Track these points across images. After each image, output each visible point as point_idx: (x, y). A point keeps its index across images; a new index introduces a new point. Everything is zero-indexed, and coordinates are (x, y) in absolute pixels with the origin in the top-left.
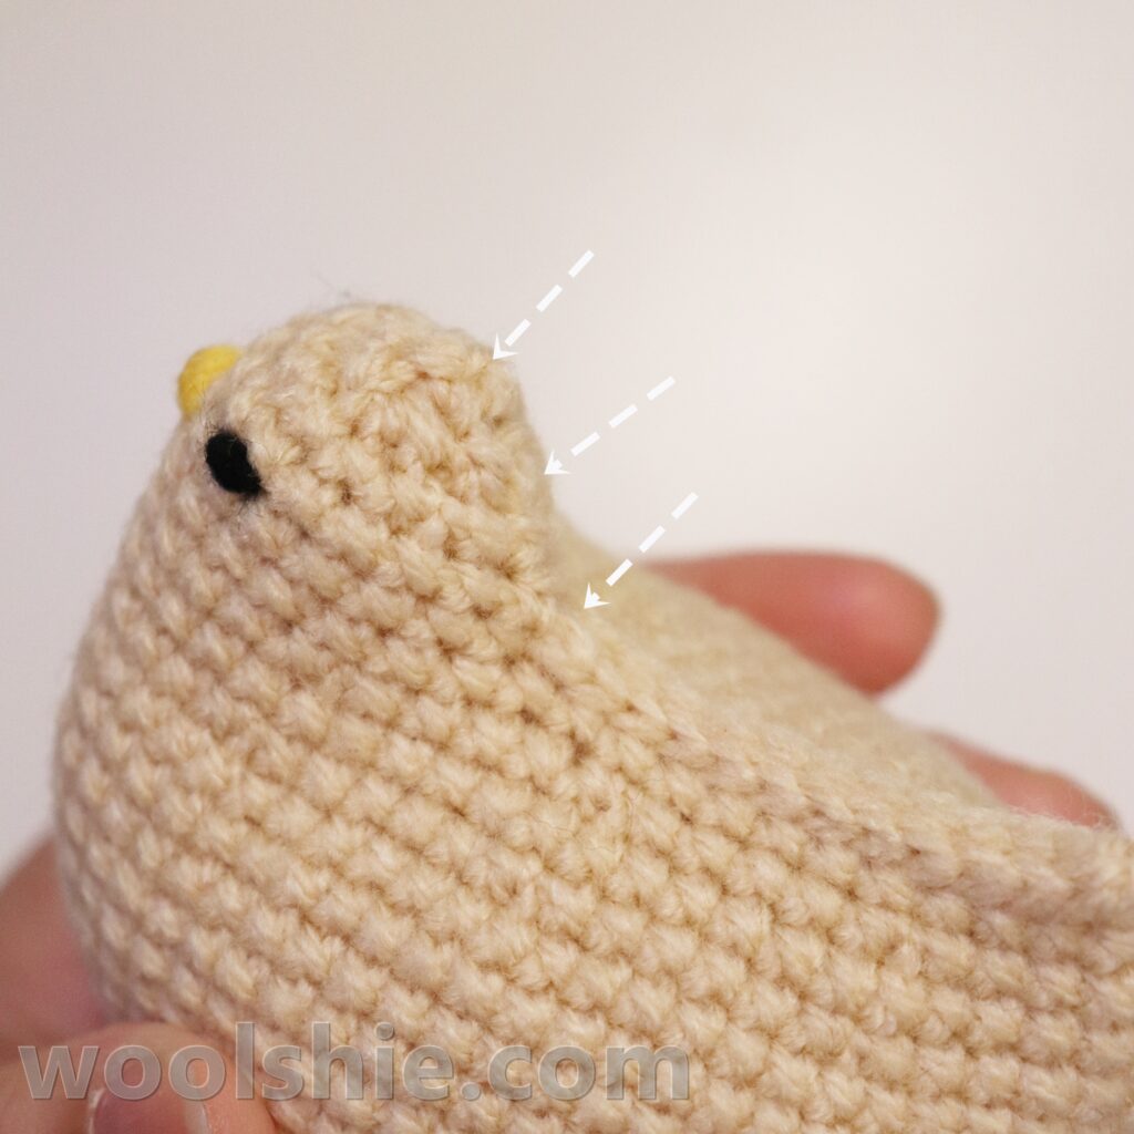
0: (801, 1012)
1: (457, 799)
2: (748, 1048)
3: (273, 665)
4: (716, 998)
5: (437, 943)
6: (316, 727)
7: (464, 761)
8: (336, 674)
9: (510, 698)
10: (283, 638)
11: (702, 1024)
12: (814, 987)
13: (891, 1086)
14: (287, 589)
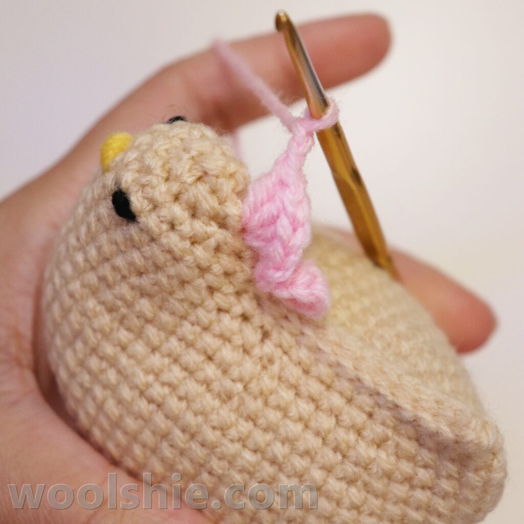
0: (342, 463)
1: (210, 352)
2: (317, 475)
3: (133, 288)
4: (307, 453)
5: (196, 415)
6: (149, 315)
7: (215, 336)
8: (160, 296)
9: (237, 310)
10: (138, 277)
11: (299, 463)
12: (349, 454)
13: (377, 496)
14: (142, 259)
